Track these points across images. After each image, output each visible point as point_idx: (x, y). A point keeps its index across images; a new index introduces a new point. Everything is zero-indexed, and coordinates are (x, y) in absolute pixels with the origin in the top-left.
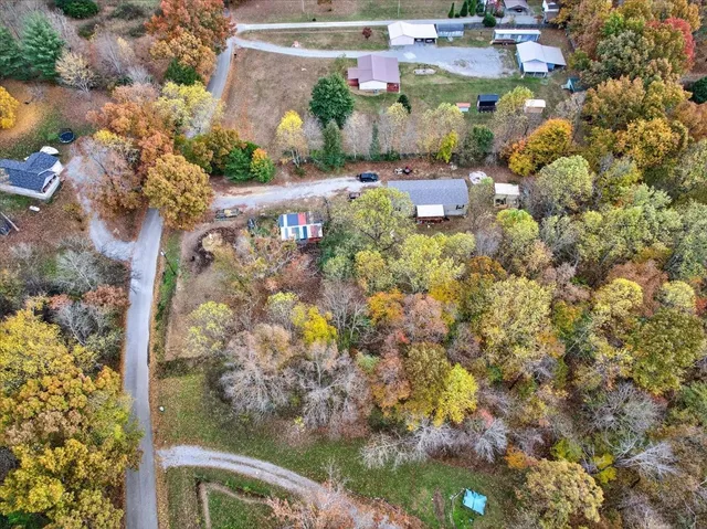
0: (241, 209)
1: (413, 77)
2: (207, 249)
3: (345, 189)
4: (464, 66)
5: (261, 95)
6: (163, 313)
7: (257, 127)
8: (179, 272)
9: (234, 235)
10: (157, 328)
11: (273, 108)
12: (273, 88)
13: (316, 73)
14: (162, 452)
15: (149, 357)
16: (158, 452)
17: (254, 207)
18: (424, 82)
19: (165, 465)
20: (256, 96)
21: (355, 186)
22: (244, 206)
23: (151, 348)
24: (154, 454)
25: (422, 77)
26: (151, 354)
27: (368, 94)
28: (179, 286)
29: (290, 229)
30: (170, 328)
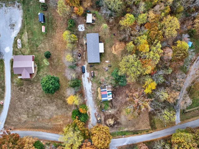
0: (97, 115)
1: (23, 49)
2: (113, 123)
3: (88, 78)
4: (14, 25)
5: (37, 115)
6: (136, 133)
7: (57, 114)
8: (121, 130)
9: (107, 116)
10: (141, 133)
11: (45, 109)
12: (33, 110)
13: (23, 92)
14: (176, 123)
15: (150, 133)
16: (176, 124)
17: (96, 110)
18: (27, 45)
19: (180, 122)
20: (38, 117)
21: (87, 74)
22: (95, 114)
23: (147, 133)
24: (177, 125)
25: (23, 45)
26: (149, 133)
27: (37, 70)
28: (126, 130)
29: (108, 97)
30: (140, 129)
